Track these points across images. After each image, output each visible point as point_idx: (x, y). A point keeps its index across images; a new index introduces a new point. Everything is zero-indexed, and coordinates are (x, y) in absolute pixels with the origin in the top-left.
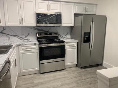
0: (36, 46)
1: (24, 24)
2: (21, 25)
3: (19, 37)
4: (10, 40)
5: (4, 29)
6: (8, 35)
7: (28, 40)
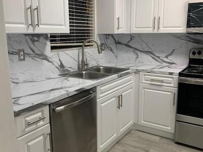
0: (173, 78)
1: (161, 28)
2: (155, 32)
3: (153, 56)
4: (138, 59)
5: (131, 39)
6: (136, 49)
7: (172, 64)
